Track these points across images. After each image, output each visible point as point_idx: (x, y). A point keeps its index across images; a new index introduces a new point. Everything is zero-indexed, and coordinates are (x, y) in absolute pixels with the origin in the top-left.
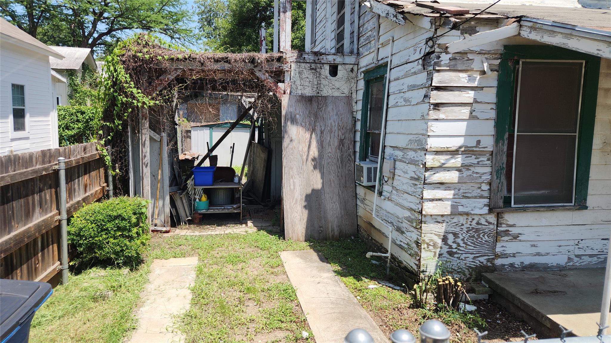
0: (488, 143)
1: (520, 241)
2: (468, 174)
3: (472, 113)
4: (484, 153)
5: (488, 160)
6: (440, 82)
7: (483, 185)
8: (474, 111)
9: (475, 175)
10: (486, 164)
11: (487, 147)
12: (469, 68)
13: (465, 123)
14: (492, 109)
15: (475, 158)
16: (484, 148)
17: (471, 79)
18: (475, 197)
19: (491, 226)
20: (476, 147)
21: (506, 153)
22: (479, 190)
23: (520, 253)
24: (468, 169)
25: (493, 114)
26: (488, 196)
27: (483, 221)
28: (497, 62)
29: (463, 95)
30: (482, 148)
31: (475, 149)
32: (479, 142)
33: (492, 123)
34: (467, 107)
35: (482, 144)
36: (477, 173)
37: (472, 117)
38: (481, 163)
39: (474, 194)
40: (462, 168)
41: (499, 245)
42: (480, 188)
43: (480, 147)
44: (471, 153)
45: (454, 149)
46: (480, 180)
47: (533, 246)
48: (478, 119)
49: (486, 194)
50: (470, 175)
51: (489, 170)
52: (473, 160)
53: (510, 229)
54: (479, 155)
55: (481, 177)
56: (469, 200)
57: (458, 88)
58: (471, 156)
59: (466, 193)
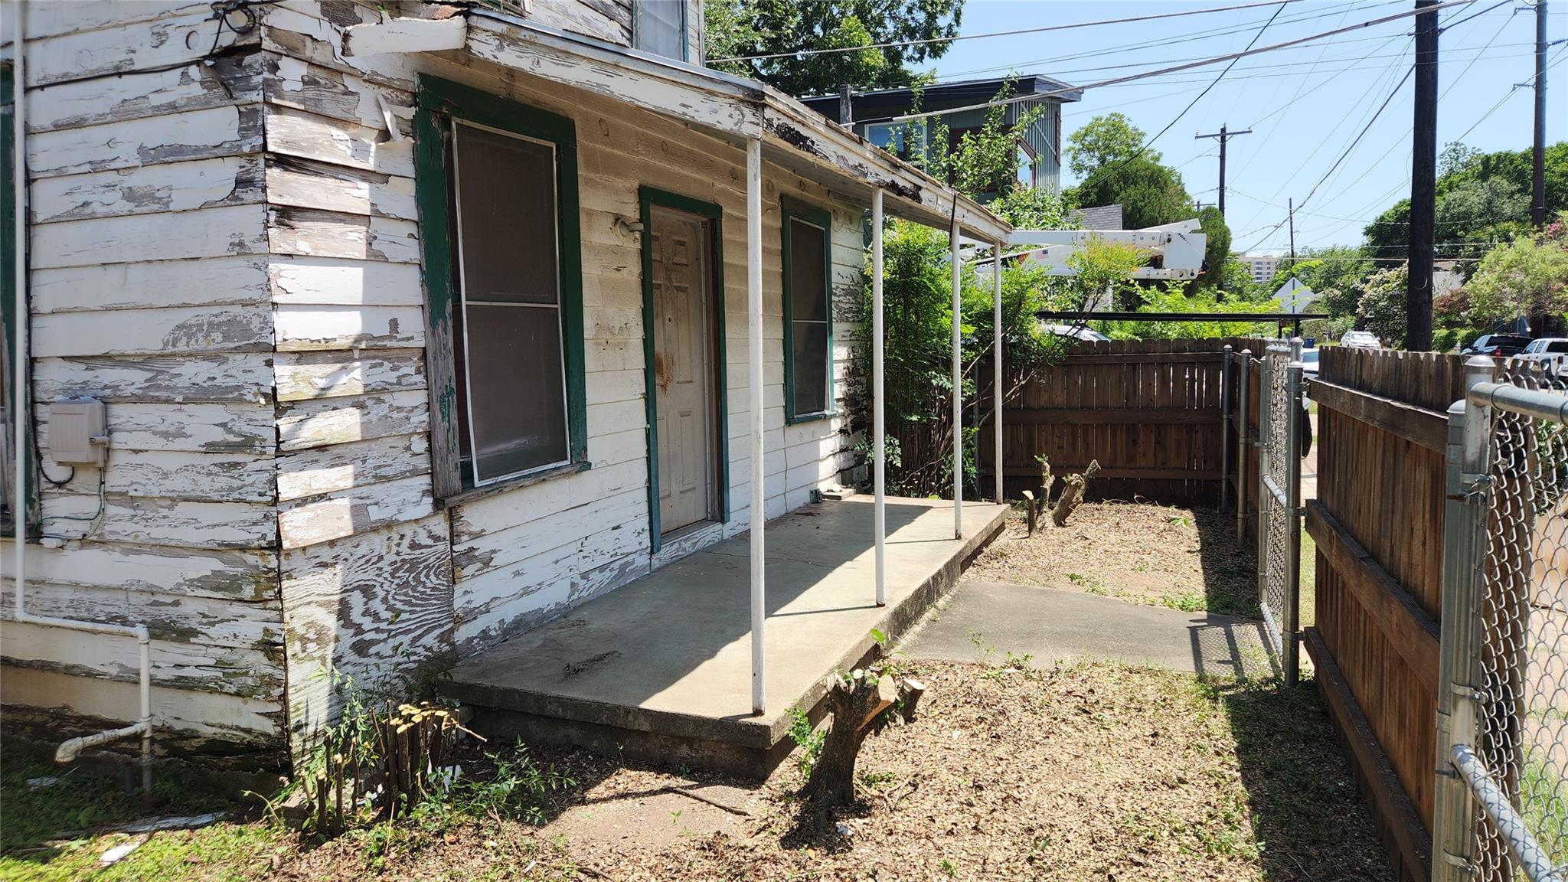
0: (414, 327)
1: (496, 568)
2: (381, 414)
3: (370, 244)
4: (407, 354)
5: (418, 372)
6: (287, 143)
7: (415, 438)
8: (375, 238)
9: (395, 415)
10: (416, 384)
11: (412, 338)
12: (350, 117)
13: (360, 271)
14: (411, 235)
15: (392, 369)
16: (408, 339)
17: (360, 150)
18: (403, 476)
19: (441, 547)
20: (390, 337)
21: (452, 350)
22: (408, 455)
23: (496, 598)
24: (380, 401)
25: (413, 251)
26: (427, 469)
27: (423, 539)
28: (409, 113)
29: (347, 190)
30: (403, 339)
31: (389, 344)
32: (394, 324)
33: (414, 276)
34: (357, 227)
35: (404, 330)
36: (399, 409)
37: (375, 257)
38: (404, 381)
39: (399, 467)
40: (365, 398)
41: (459, 589)
42: (408, 448)
43: (399, 336)
44: (380, 354)
45: (344, 343)
46: (408, 429)
47: (517, 573)
48: (387, 260)
49: (423, 463)
50: (386, 417)
51: (421, 398)
52: (385, 374)
53: (475, 544)
54: (398, 359)
55: (408, 419)
56: (387, 485)
57: (332, 169)
58: (382, 365)
59: (380, 467)
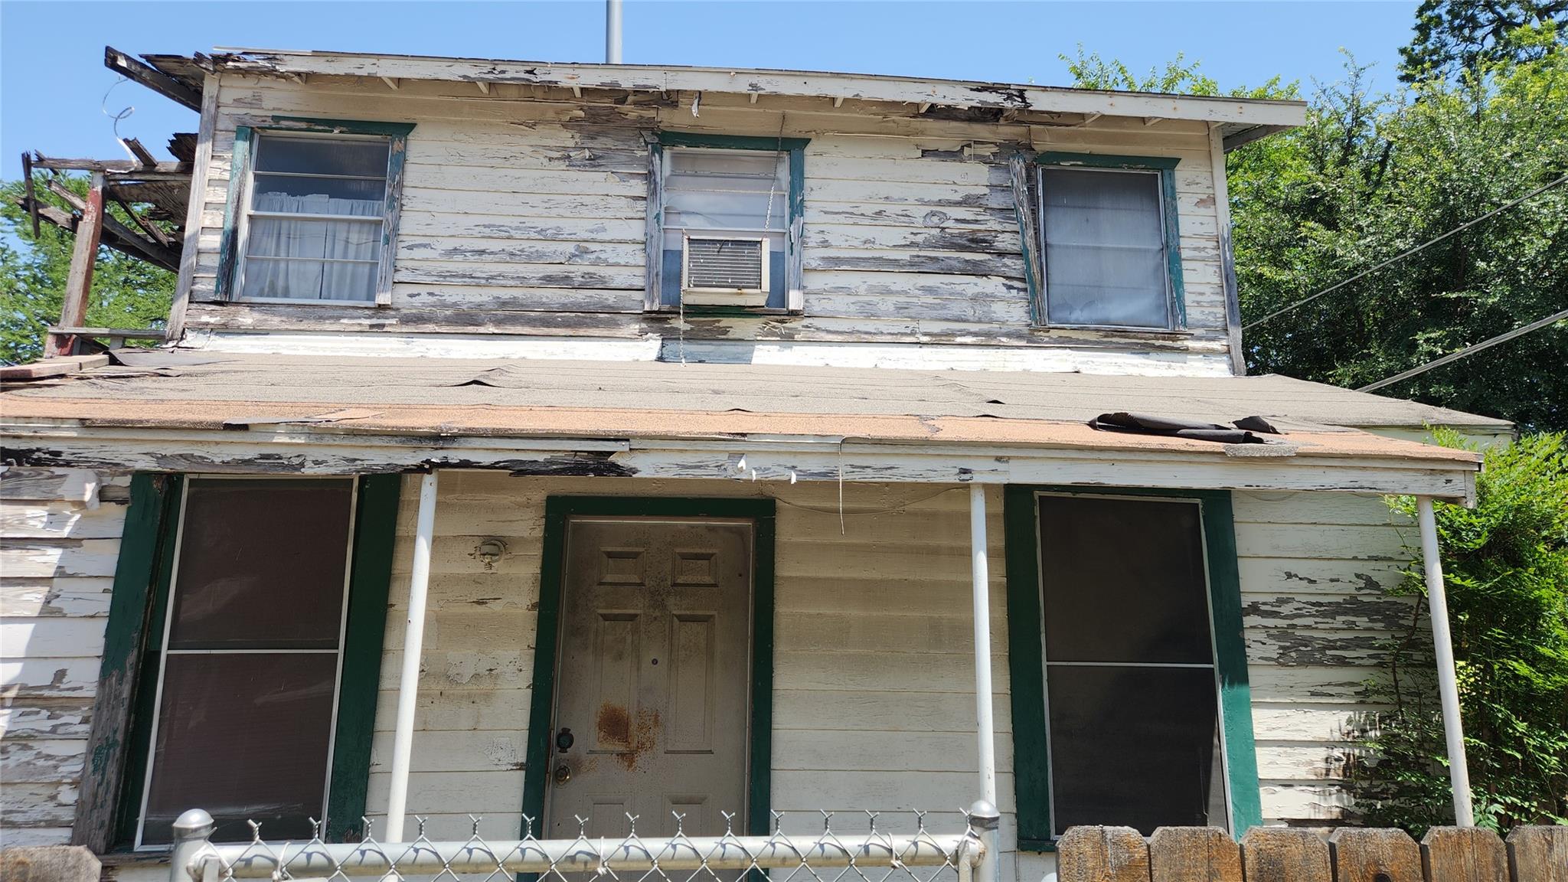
0: (85, 676)
2: (24, 759)
3: (49, 602)
4: (76, 703)
5: (85, 721)
7: (64, 789)
8: (58, 596)
9: (41, 763)
10: (76, 733)
11: (81, 688)
12: (51, 496)
13: (29, 627)
14: (105, 591)
15: (49, 718)
16: (74, 689)
17: (54, 519)
18: (35, 825)
20: (51, 687)
21: (126, 703)
22: (51, 804)
24: (26, 747)
25: (104, 604)
26: (71, 821)
28: (125, 481)
29: (31, 558)
30: (68, 689)
31: (46, 693)
32: (60, 675)
33: (100, 627)
34: (39, 588)
35: (70, 680)
36: (48, 757)
37: (49, 611)
38: (61, 730)
39: (35, 815)
40: (9, 743)
42: (53, 798)
43: (62, 686)
44: (40, 702)
46: (54, 777)
48: (64, 616)
49: (68, 815)
50: (28, 763)
51: (80, 748)
52: (41, 722)
54: (63, 708)
55: (56, 767)
56: (16, 831)
57: (21, 542)
58: (38, 713)
59: (11, 812)
